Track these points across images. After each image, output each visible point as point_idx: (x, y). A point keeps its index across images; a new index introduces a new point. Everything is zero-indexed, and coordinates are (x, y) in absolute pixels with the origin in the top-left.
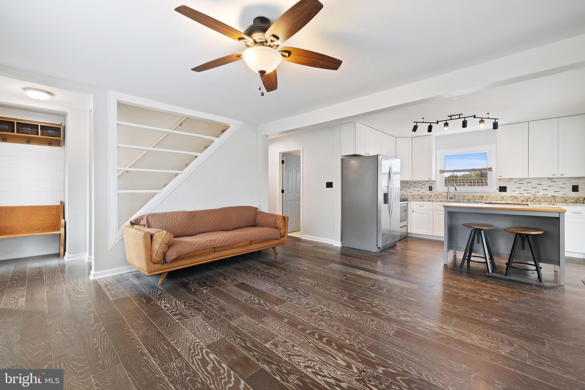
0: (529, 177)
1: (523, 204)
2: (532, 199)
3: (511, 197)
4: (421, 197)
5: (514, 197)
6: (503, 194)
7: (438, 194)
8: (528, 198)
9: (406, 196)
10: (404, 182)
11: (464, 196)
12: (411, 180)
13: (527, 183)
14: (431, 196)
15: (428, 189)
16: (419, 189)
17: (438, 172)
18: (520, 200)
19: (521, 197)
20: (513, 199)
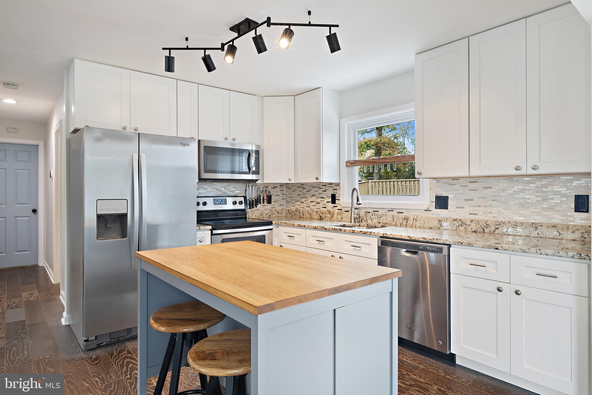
1: (439, 242)
2: (493, 229)
3: (454, 220)
4: (321, 217)
5: (460, 223)
6: (442, 212)
7: (344, 210)
8: (485, 225)
9: (301, 212)
10: (299, 186)
11: (379, 217)
12: (293, 182)
13: (484, 188)
14: (334, 214)
15: (330, 200)
16: (319, 200)
17: (343, 164)
18: (470, 230)
19: (472, 221)
20: (458, 226)
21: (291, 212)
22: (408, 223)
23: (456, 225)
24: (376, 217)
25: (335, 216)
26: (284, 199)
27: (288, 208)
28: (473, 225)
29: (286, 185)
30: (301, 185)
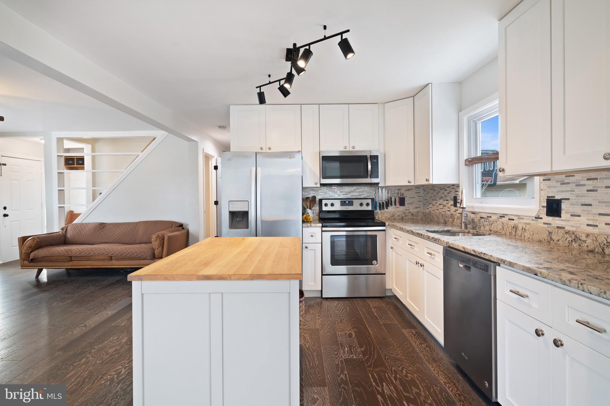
1: (486, 258)
3: (567, 233)
4: (445, 221)
5: (574, 237)
6: (555, 221)
8: (605, 242)
9: (432, 216)
11: (490, 223)
12: (412, 184)
13: (606, 187)
15: (453, 203)
17: (462, 163)
18: (586, 248)
20: (570, 242)
22: (517, 233)
23: (568, 240)
24: (488, 224)
25: (455, 220)
26: (421, 201)
27: (424, 211)
28: (589, 241)
29: (423, 187)
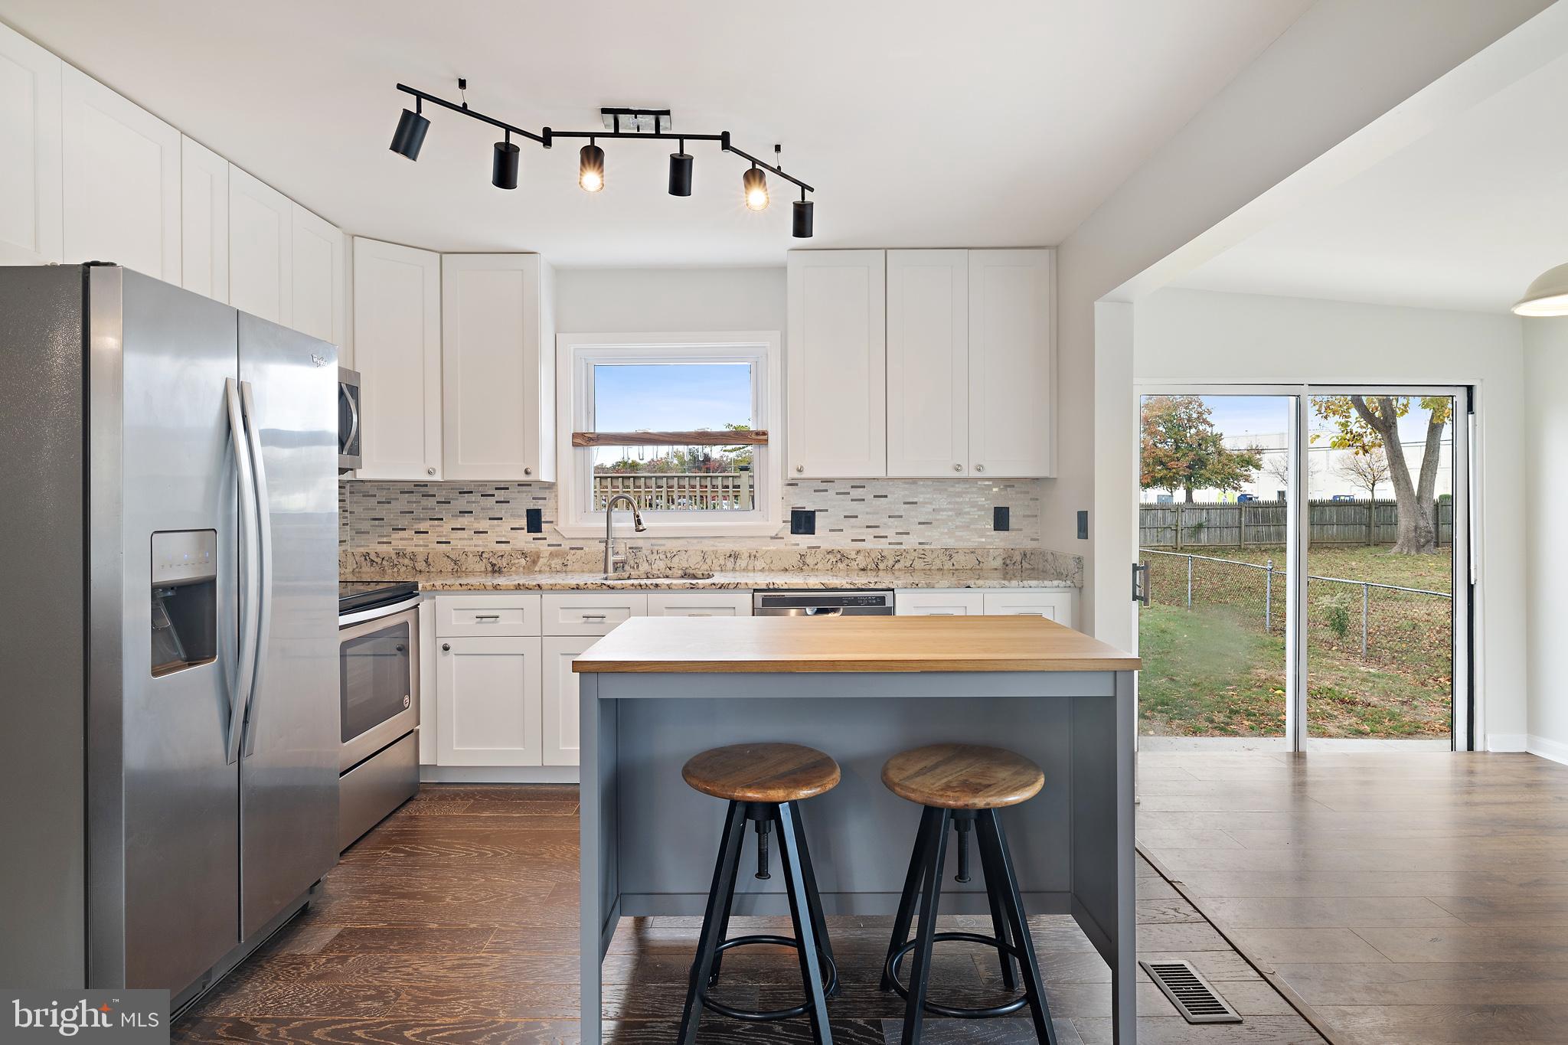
0: (890, 475)
1: (880, 587)
2: (891, 563)
3: (829, 553)
4: (493, 565)
5: (839, 556)
7: (566, 546)
8: (879, 557)
9: (421, 558)
10: (411, 487)
11: (669, 555)
12: (441, 479)
13: (875, 496)
14: (538, 557)
15: (524, 522)
16: (484, 525)
17: (566, 440)
18: (856, 567)
19: (858, 552)
20: (834, 563)
21: (379, 560)
22: (738, 564)
23: (831, 561)
26: (347, 524)
27: (363, 550)
28: (860, 558)
29: (351, 486)
30: (415, 486)
